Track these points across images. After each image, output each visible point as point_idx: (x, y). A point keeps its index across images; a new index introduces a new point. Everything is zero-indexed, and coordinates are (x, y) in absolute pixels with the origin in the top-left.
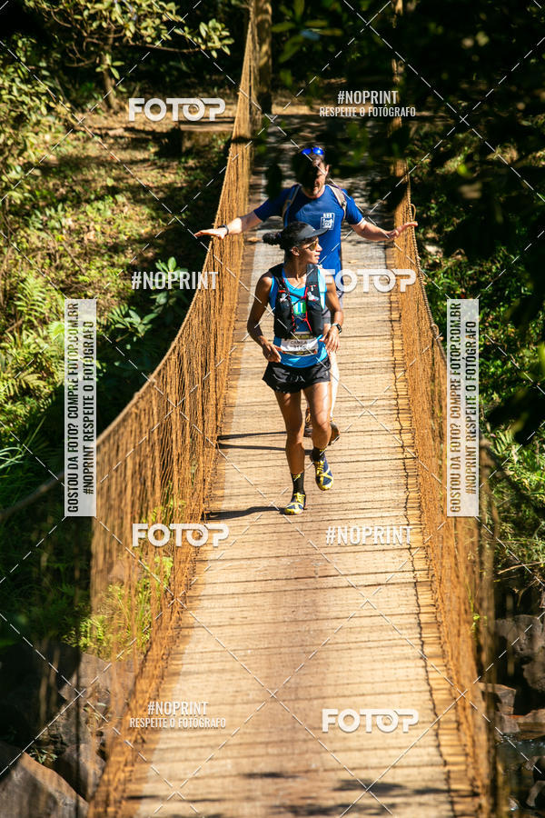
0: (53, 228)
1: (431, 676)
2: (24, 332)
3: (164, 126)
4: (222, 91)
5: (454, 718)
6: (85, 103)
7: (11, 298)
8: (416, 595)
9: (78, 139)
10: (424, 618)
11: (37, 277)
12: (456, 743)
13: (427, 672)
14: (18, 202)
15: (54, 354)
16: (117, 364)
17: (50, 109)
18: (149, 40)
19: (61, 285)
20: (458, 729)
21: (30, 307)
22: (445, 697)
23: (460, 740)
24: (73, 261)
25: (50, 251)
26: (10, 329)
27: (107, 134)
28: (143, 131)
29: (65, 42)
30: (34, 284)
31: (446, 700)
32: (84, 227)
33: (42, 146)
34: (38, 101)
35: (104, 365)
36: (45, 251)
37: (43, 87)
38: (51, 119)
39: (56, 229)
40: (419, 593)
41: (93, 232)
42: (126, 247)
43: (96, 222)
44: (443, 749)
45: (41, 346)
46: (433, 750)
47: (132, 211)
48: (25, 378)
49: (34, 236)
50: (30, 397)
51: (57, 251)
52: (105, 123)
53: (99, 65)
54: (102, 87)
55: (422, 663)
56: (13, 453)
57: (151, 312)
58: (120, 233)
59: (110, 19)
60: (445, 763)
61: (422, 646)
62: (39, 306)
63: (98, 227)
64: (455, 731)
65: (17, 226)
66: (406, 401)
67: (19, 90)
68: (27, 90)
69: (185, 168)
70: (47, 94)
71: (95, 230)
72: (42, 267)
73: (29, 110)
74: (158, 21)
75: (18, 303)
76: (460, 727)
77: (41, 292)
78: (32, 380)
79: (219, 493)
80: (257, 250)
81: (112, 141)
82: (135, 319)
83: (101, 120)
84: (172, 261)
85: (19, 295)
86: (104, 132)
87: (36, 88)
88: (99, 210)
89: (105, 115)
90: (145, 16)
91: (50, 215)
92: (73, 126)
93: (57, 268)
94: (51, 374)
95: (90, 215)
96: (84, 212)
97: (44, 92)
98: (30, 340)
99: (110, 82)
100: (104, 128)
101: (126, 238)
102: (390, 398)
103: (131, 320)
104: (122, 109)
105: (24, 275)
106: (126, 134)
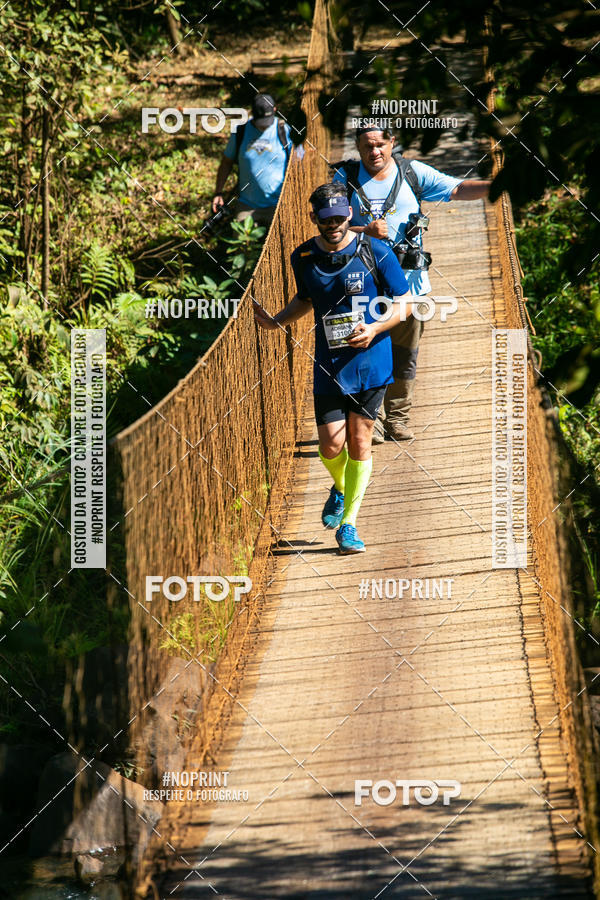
0: (118, 190)
1: (533, 679)
2: (91, 306)
4: (300, 27)
5: (556, 725)
6: (149, 50)
7: (75, 270)
8: (518, 583)
9: (142, 90)
10: (527, 611)
11: (103, 245)
12: (557, 752)
13: (528, 674)
14: (77, 163)
15: (124, 329)
16: (194, 336)
17: (106, 59)
19: (129, 253)
20: (560, 736)
21: (95, 279)
22: (548, 702)
23: (561, 750)
24: (140, 225)
25: (115, 216)
26: (76, 304)
27: (173, 83)
28: (214, 77)
30: (99, 253)
31: (548, 706)
32: (152, 187)
33: (103, 100)
34: (91, 50)
35: (179, 338)
36: (110, 216)
37: (96, 35)
38: (108, 68)
39: (122, 191)
41: (161, 193)
42: (198, 207)
43: (164, 181)
44: (543, 760)
45: (110, 320)
46: (532, 762)
47: (203, 167)
49: (97, 200)
51: (122, 216)
52: (172, 71)
53: (157, 7)
54: (167, 31)
55: (523, 664)
57: (228, 278)
58: (191, 191)
60: (545, 775)
61: (524, 644)
62: (105, 277)
63: (167, 187)
64: (557, 740)
65: (78, 190)
67: (70, 39)
68: (78, 38)
70: (101, 42)
71: (165, 190)
72: (108, 233)
73: (83, 61)
75: (83, 275)
76: (563, 734)
77: (107, 261)
79: (303, 476)
81: (179, 90)
82: (210, 286)
83: (167, 68)
85: (84, 266)
86: (170, 80)
87: (89, 36)
88: (167, 167)
89: (172, 61)
91: (114, 176)
92: (136, 76)
93: (123, 233)
94: (122, 351)
95: (157, 173)
96: (151, 171)
97: (97, 40)
98: (98, 315)
99: (175, 26)
100: (170, 76)
101: (198, 196)
103: (206, 287)
104: (190, 54)
105: (88, 244)
106: (195, 82)
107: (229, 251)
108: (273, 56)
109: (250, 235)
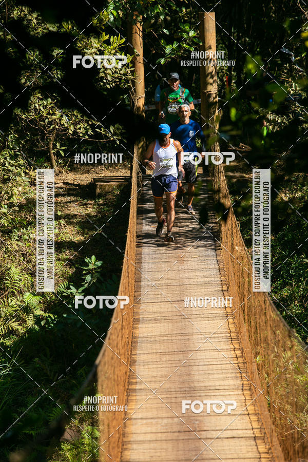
0: (25, 240)
2: (10, 298)
3: (85, 182)
7: (2, 279)
11: (16, 267)
14: (6, 225)
16: (65, 316)
17: (26, 174)
18: (81, 135)
19: (30, 271)
21: (12, 284)
25: (23, 253)
26: (2, 296)
28: (73, 184)
29: (34, 136)
30: (15, 272)
33: (17, 193)
34: (19, 169)
35: (56, 316)
36: (21, 252)
39: (27, 240)
40: (258, 444)
42: (67, 249)
45: (19, 306)
47: (69, 230)
48: (11, 324)
49: (14, 244)
50: (13, 335)
51: (28, 252)
56: (5, 367)
57: (83, 286)
59: (60, 123)
62: (17, 283)
65: (4, 238)
66: (236, 334)
67: (9, 163)
68: (13, 163)
69: (98, 205)
72: (19, 262)
74: (86, 125)
75: (6, 282)
77: (19, 275)
78: (15, 325)
80: (143, 251)
81: (56, 190)
82: (74, 290)
84: (93, 257)
85: (7, 277)
87: (18, 162)
90: (80, 121)
91: (23, 232)
93: (28, 262)
94: (25, 322)
98: (13, 303)
99: (54, 158)
102: (226, 333)
103: (72, 291)
104: (61, 172)
105: (9, 266)
106: (64, 186)
107: (84, 272)
108: (102, 176)
109: (94, 265)
